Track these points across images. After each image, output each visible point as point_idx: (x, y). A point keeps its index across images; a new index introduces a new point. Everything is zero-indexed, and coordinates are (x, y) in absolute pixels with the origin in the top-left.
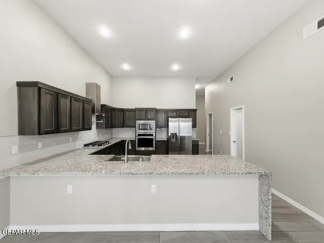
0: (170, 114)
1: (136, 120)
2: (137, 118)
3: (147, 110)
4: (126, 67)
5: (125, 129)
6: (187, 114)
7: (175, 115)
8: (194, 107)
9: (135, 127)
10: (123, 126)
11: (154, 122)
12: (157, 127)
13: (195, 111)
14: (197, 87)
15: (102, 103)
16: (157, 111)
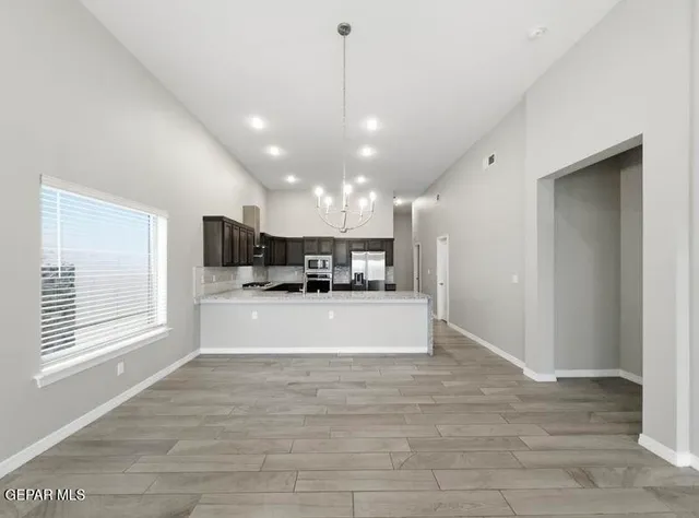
0: (354, 246)
1: (304, 254)
2: (306, 251)
3: (320, 240)
4: (291, 179)
5: (287, 268)
6: (379, 246)
7: (362, 247)
8: (390, 236)
9: (303, 265)
10: (285, 263)
11: (330, 257)
12: (335, 264)
13: (392, 240)
14: (399, 202)
15: (262, 231)
16: (335, 241)
